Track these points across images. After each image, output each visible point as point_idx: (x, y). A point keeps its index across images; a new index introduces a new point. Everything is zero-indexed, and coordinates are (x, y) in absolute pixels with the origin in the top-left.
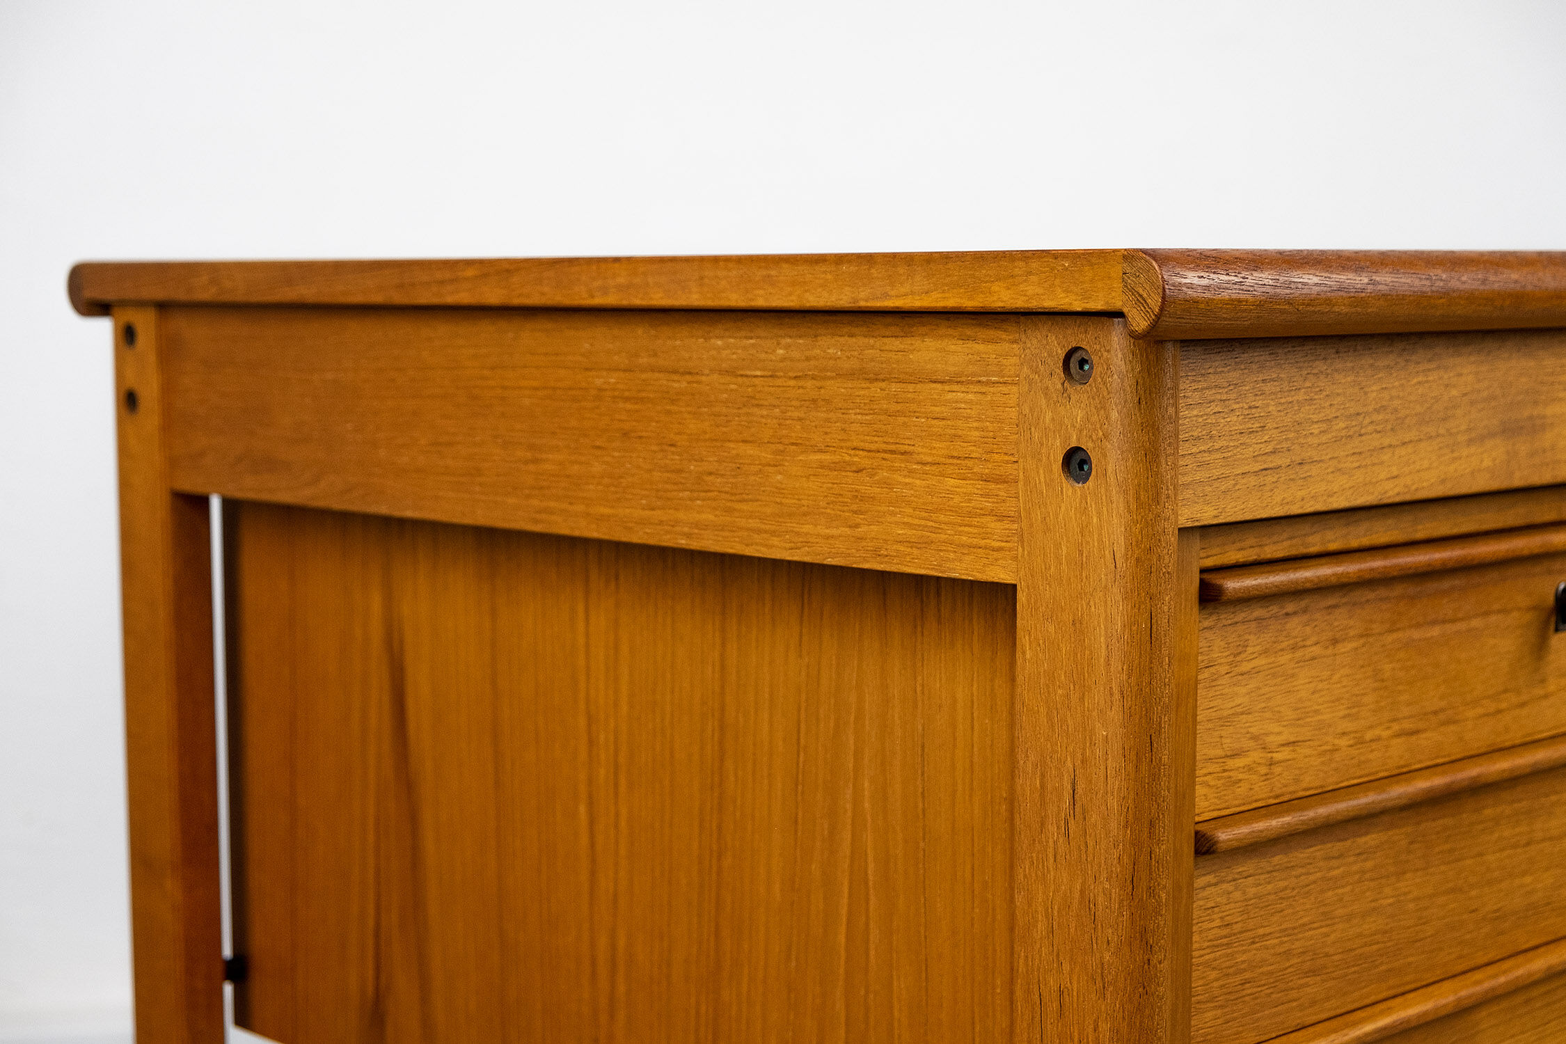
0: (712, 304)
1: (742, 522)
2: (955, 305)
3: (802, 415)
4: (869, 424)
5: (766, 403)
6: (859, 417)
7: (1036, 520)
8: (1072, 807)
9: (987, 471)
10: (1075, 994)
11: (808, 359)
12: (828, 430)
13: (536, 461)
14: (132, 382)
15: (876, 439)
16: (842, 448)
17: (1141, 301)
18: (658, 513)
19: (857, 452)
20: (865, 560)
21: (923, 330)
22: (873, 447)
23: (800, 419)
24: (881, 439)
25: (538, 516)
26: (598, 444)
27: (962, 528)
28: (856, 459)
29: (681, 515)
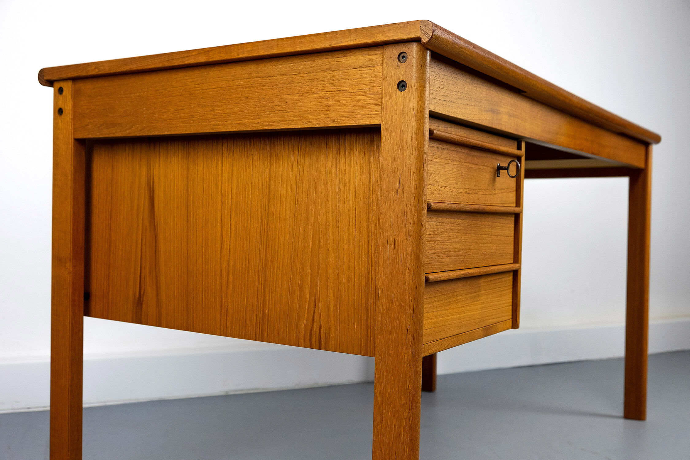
0: (282, 52)
1: (287, 119)
2: (365, 42)
3: (309, 84)
4: (332, 84)
5: (296, 82)
6: (328, 82)
7: (388, 103)
8: (399, 185)
9: (371, 92)
10: (399, 241)
11: (311, 67)
12: (318, 87)
13: (214, 110)
14: (61, 105)
15: (334, 88)
16: (322, 92)
17: (426, 33)
18: (257, 120)
19: (328, 92)
20: (330, 124)
21: (351, 54)
22: (333, 90)
23: (308, 85)
24: (336, 87)
25: (214, 127)
26: (236, 102)
27: (363, 110)
28: (327, 94)
29: (266, 119)
